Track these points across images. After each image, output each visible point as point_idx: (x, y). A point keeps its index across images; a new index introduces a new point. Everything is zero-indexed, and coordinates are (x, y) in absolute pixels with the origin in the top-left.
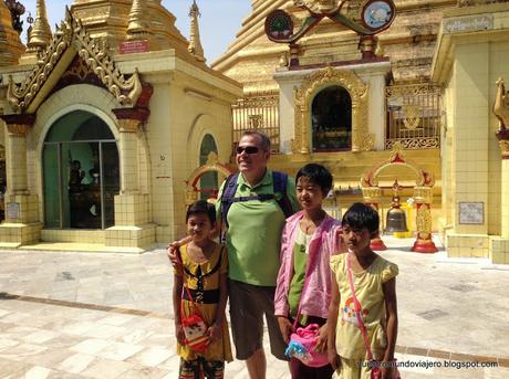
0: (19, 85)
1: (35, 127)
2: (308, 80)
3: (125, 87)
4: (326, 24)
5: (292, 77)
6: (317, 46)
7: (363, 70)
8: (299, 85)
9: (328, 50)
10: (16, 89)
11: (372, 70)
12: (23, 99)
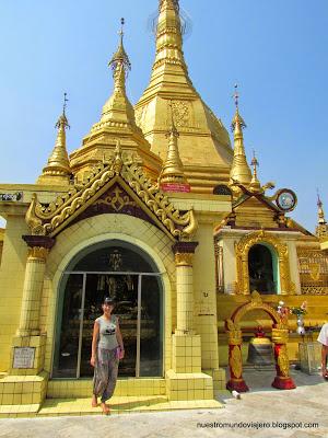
0: (47, 205)
3: (181, 222)
4: (253, 201)
5: (234, 234)
7: (284, 236)
8: (238, 241)
9: (253, 219)
10: (40, 209)
11: (289, 236)
12: (49, 221)
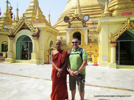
0: (12, 29)
1: (15, 38)
2: (72, 30)
3: (34, 30)
4: (76, 19)
5: (69, 30)
6: (74, 24)
7: (83, 29)
8: (70, 31)
9: (76, 25)
10: (11, 30)
11: (85, 29)
12: (12, 32)
